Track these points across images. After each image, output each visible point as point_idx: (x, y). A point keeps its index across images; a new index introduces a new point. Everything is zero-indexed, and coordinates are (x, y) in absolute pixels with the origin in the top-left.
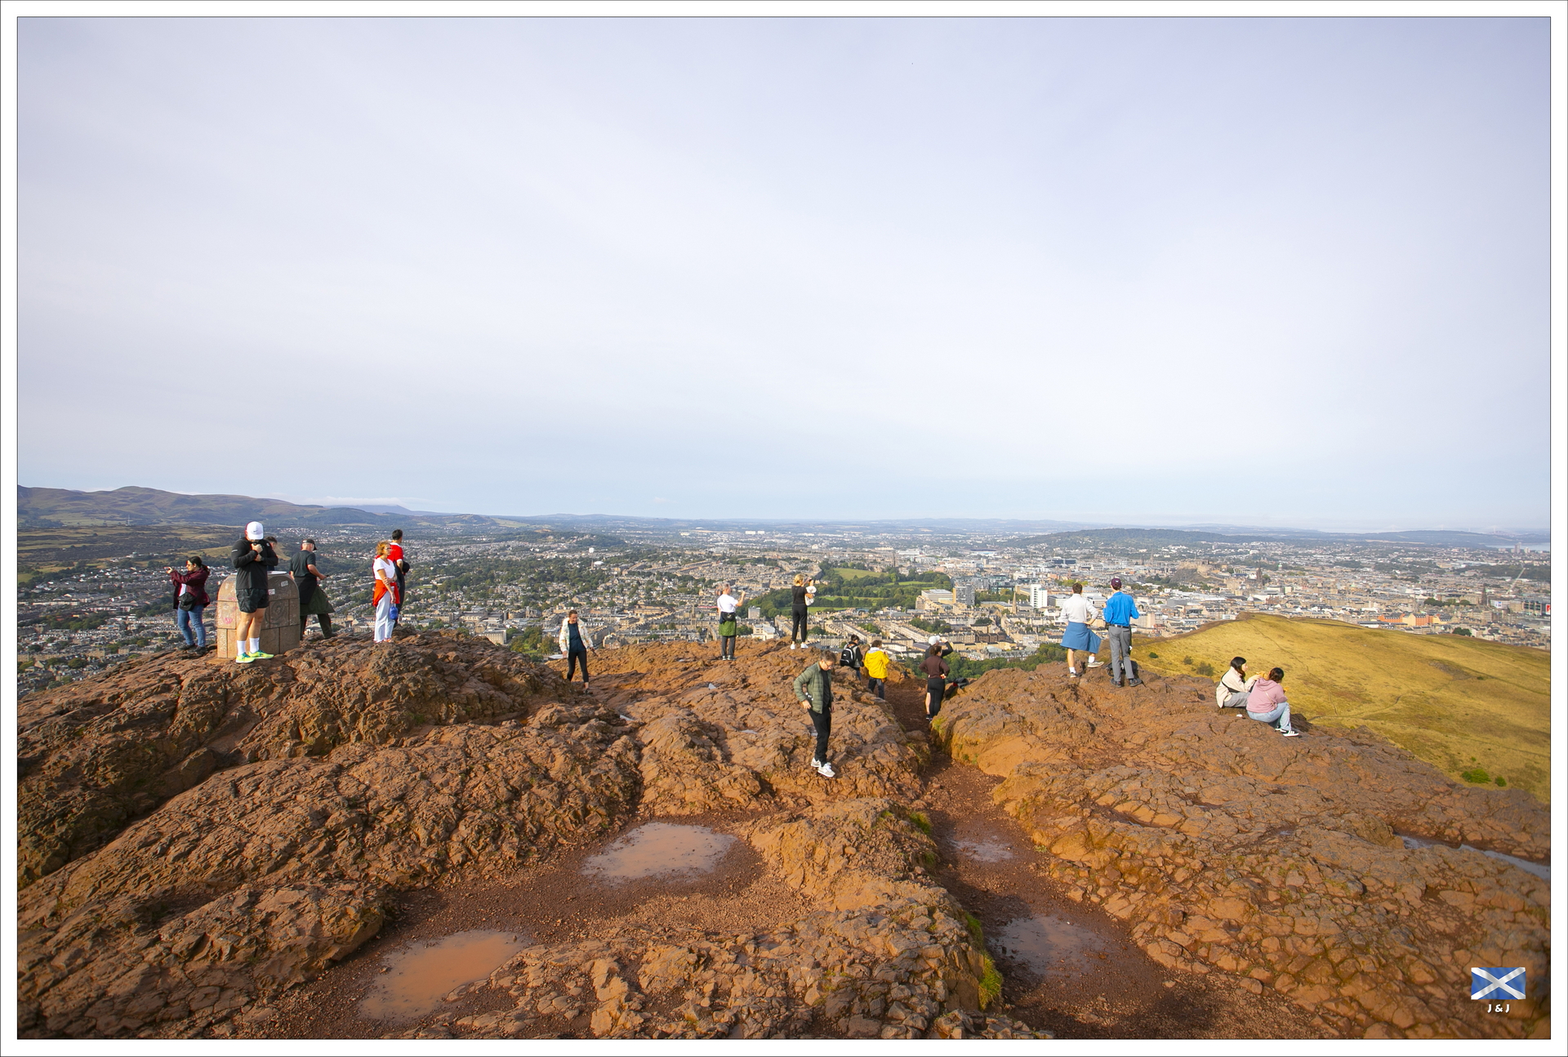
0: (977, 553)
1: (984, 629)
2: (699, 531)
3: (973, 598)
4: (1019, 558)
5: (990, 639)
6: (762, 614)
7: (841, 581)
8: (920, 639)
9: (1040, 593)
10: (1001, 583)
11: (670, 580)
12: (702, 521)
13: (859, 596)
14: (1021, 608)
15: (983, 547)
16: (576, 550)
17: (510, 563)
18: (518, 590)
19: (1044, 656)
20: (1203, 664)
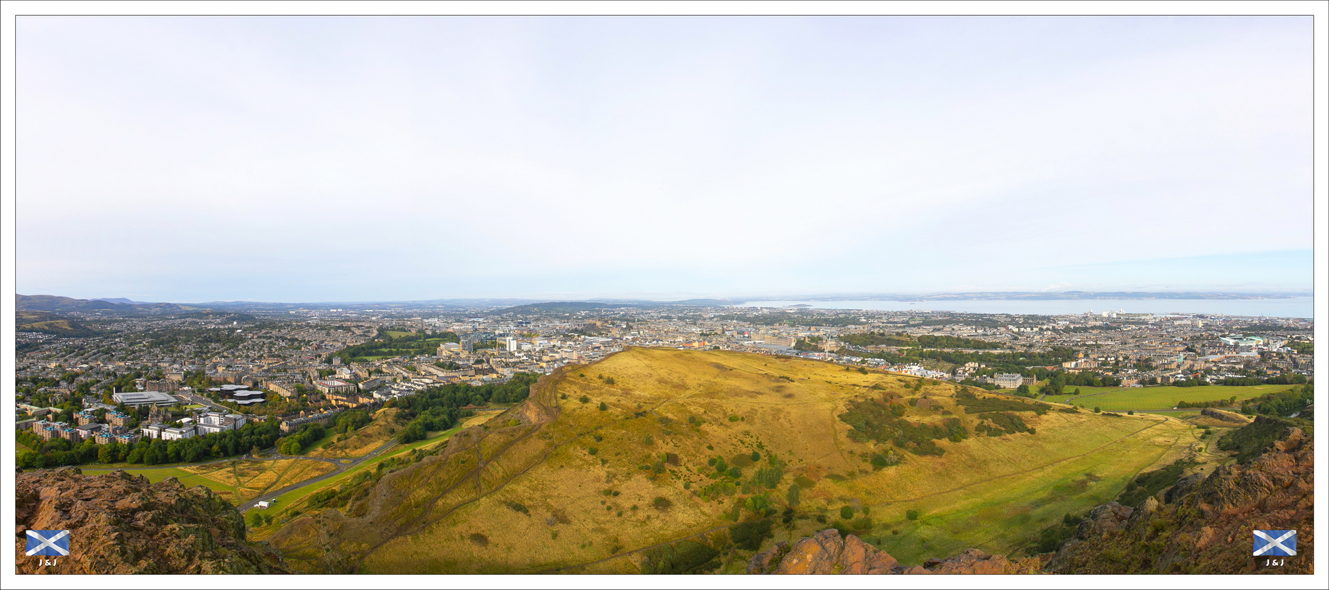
0: (472, 320)
1: (479, 366)
2: (301, 310)
3: (472, 347)
4: (497, 322)
5: (484, 372)
6: (342, 362)
7: (391, 339)
8: (441, 374)
9: (512, 342)
10: (488, 337)
11: (283, 341)
12: (302, 304)
13: (403, 348)
14: (501, 352)
15: (476, 316)
16: (226, 324)
17: (187, 331)
18: (190, 348)
19: (517, 380)
20: (609, 378)
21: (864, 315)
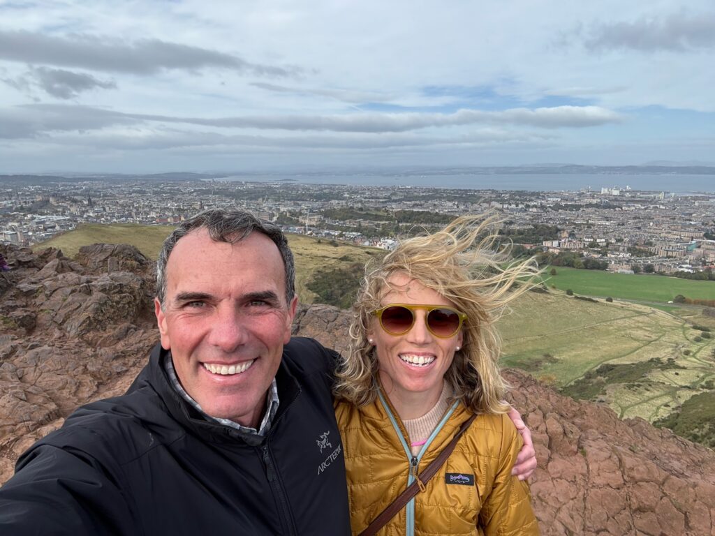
21: (348, 191)
